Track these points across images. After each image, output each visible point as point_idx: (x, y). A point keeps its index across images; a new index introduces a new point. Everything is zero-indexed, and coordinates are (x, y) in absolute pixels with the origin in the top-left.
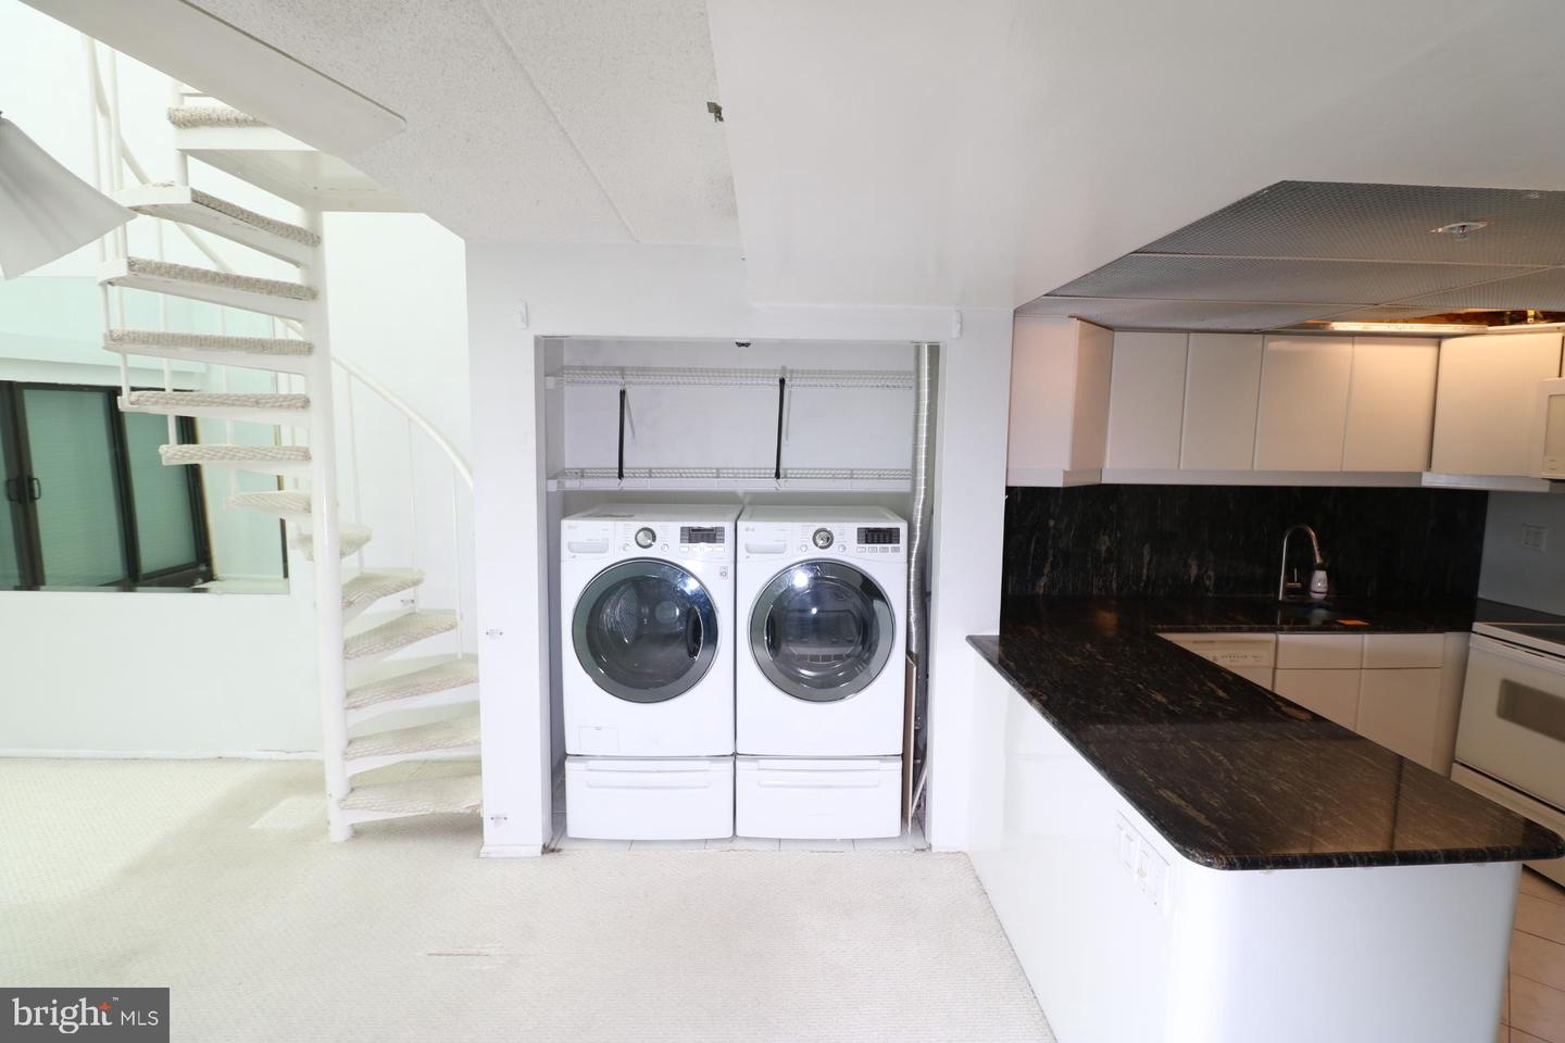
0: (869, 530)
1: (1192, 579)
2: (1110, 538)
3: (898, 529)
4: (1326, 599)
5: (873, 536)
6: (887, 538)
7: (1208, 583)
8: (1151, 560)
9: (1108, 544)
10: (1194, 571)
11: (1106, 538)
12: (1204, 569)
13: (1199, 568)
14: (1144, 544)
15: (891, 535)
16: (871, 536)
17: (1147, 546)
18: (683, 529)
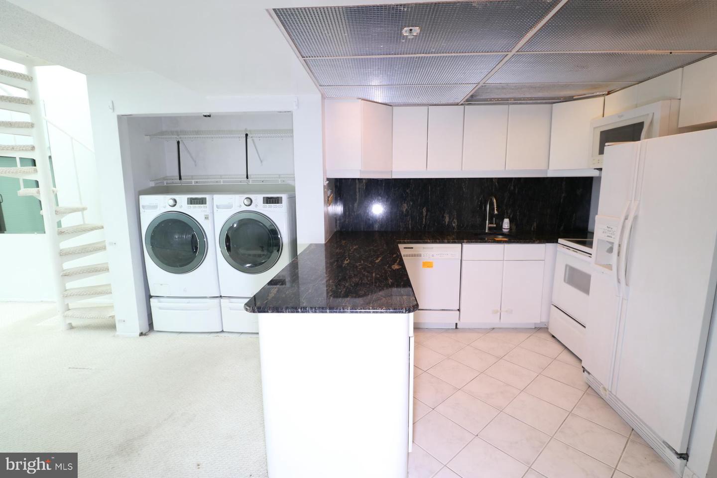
0: (268, 198)
1: (447, 223)
2: (407, 205)
3: (282, 197)
4: (509, 232)
5: (270, 201)
6: (277, 201)
7: (454, 225)
8: (427, 215)
9: (406, 207)
10: (447, 220)
11: (405, 205)
12: (452, 219)
13: (450, 219)
14: (424, 207)
15: (278, 200)
16: (268, 201)
17: (425, 208)
18: (188, 199)
